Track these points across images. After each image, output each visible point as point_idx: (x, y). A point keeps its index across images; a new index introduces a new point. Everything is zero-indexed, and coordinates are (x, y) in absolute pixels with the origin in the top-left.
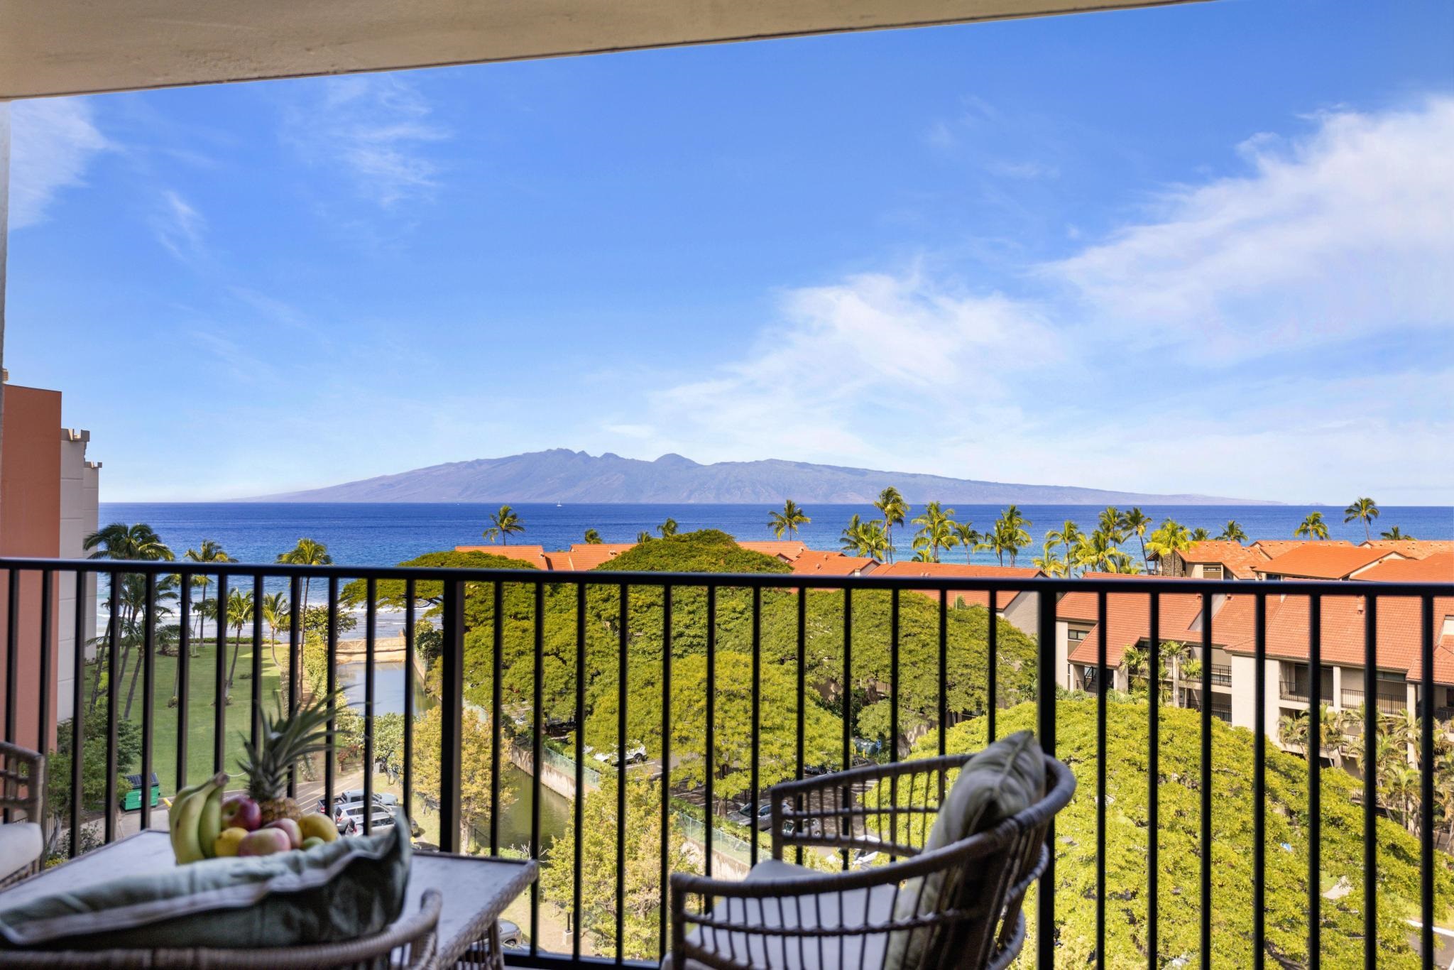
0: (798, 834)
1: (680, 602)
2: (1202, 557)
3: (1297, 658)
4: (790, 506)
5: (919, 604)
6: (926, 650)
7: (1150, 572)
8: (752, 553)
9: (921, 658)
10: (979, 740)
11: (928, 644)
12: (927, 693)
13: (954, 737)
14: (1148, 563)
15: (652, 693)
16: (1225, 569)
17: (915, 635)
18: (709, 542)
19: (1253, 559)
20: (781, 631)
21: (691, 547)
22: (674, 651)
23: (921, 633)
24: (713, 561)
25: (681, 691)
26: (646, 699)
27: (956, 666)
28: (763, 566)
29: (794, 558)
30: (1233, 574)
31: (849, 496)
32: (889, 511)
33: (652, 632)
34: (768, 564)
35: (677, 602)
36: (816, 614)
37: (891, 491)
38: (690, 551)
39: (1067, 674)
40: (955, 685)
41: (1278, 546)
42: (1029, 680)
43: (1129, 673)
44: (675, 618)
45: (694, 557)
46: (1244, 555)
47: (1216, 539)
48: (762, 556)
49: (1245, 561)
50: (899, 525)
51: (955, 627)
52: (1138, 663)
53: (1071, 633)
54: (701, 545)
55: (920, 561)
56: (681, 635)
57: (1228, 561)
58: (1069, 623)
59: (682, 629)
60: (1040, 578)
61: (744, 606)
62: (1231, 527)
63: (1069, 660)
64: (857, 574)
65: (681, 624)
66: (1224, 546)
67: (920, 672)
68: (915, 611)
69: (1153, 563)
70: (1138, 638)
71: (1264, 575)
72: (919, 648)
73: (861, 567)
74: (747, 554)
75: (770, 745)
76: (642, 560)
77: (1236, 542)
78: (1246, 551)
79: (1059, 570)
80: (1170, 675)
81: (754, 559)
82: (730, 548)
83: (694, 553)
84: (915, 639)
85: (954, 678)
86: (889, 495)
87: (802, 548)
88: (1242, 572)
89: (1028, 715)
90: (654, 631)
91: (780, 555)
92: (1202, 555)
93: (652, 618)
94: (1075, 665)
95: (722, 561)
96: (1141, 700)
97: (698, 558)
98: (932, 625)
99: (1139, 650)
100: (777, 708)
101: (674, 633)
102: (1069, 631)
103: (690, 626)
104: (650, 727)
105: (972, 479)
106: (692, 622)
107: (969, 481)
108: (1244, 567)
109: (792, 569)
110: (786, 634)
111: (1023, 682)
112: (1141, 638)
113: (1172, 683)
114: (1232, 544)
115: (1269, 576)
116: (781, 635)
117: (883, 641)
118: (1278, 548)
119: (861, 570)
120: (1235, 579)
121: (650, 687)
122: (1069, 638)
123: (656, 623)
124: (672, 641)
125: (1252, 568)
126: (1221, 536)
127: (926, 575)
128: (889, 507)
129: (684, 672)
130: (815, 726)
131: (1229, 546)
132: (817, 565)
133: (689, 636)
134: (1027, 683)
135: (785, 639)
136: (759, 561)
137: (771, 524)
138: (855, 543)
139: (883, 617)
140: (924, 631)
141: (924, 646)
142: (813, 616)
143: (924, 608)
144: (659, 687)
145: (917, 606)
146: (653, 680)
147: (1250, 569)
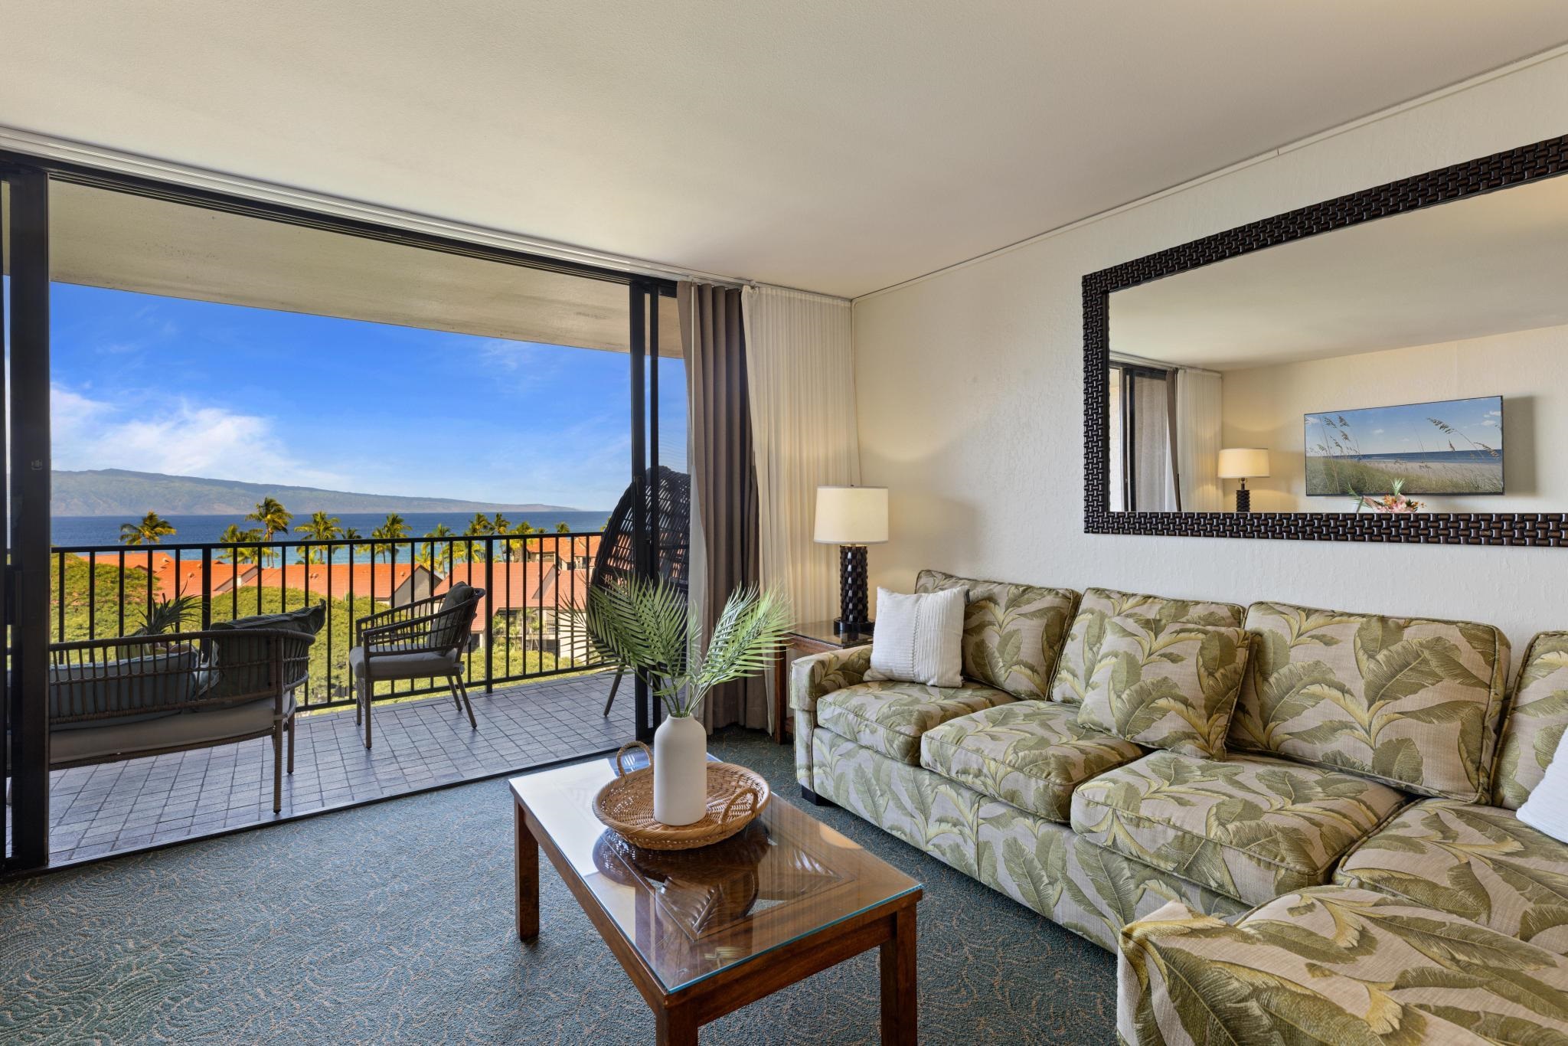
81: (107, 573)
86: (269, 506)
91: (139, 566)
105: (353, 492)
107: (350, 493)
128: (269, 517)
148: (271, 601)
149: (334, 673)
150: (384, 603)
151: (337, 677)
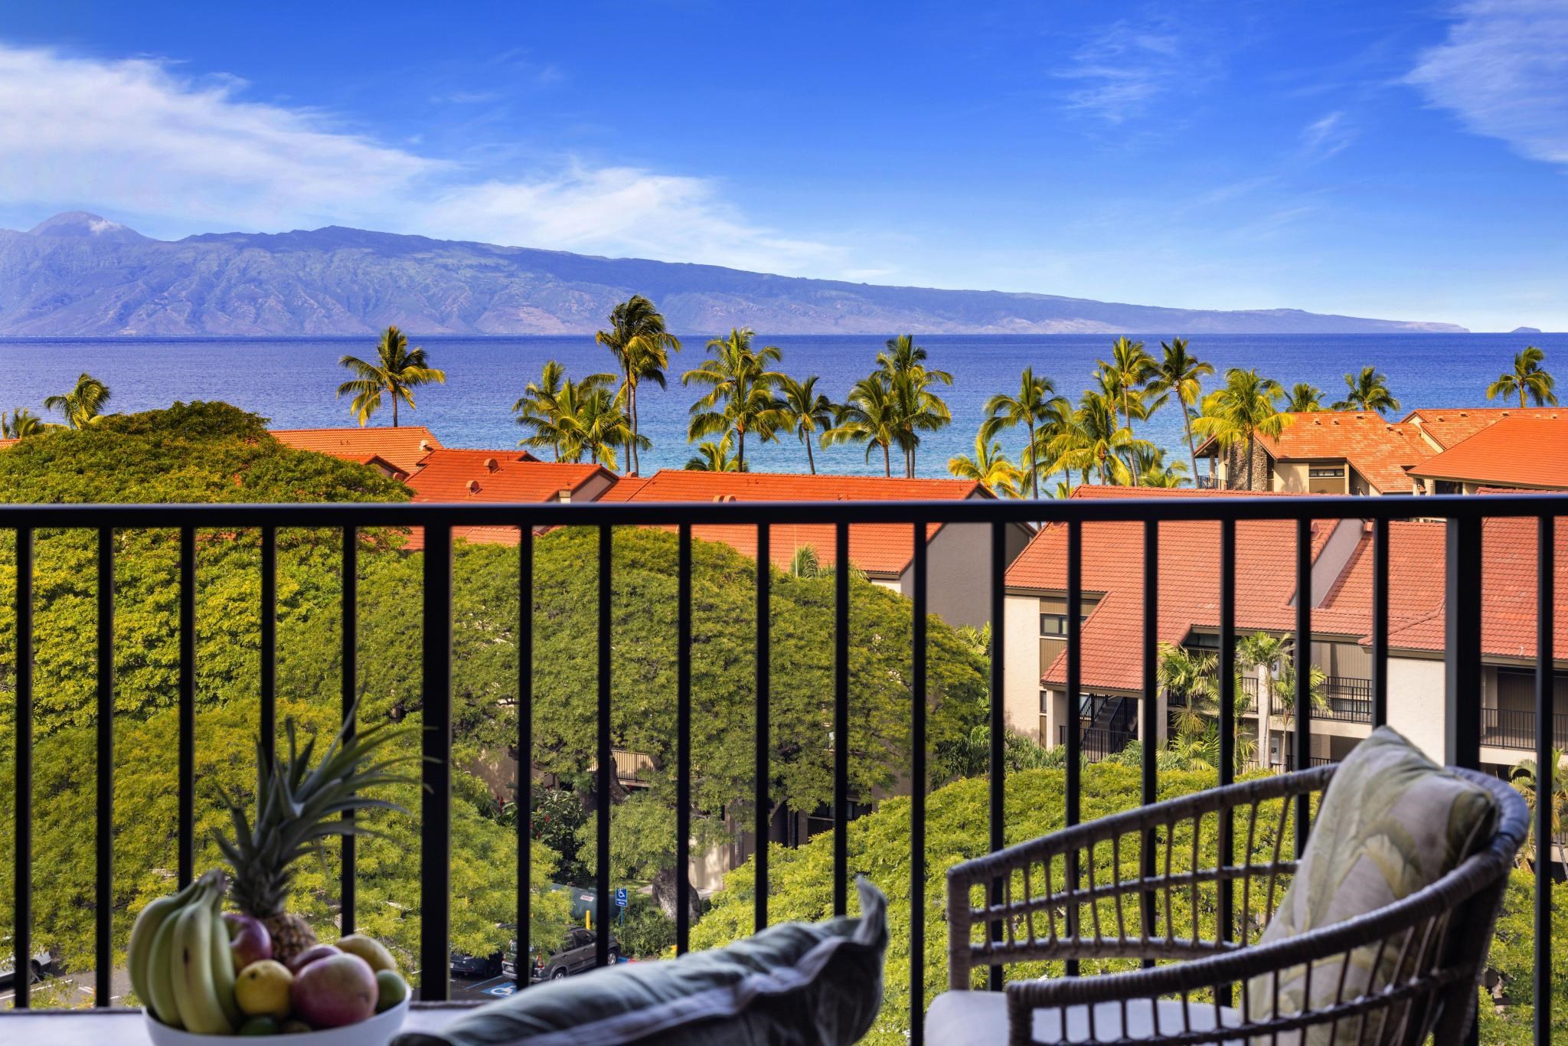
0: (995, 945)
1: (133, 582)
2: (1306, 448)
3: (1502, 656)
4: (394, 341)
5: (715, 567)
6: (733, 671)
7: (1201, 481)
8: (312, 457)
9: (723, 691)
10: (867, 869)
11: (736, 660)
12: (736, 772)
13: (811, 865)
14: (1199, 462)
15: (73, 808)
16: (1352, 471)
17: (708, 640)
18: (202, 433)
19: (1408, 450)
20: (392, 643)
21: (158, 445)
22: (119, 704)
23: (721, 634)
24: (216, 478)
25: (151, 798)
26: (56, 823)
27: (801, 707)
28: (341, 490)
29: (412, 469)
30: (1367, 484)
31: (522, 315)
32: (634, 352)
33: (62, 659)
34: (353, 484)
35: (125, 583)
36: (475, 598)
37: (638, 306)
38: (156, 456)
39: (1038, 713)
40: (799, 750)
41: (1457, 421)
42: (960, 730)
43: (1169, 704)
44: (120, 621)
45: (166, 470)
46: (1390, 441)
47: (1336, 407)
48: (338, 465)
49: (1392, 454)
50: (655, 384)
51: (797, 619)
52: (1189, 681)
53: (1047, 622)
54: (181, 442)
55: (704, 468)
56: (140, 662)
57: (1359, 456)
58: (1043, 599)
59: (140, 649)
60: (978, 499)
61: (296, 587)
62: (1368, 382)
63: (1043, 682)
64: (565, 501)
65: (138, 637)
66: (1351, 423)
67: (720, 724)
68: (708, 584)
69: (1207, 462)
70: (1186, 627)
71: (1429, 484)
72: (717, 670)
73: (572, 487)
74: (300, 461)
75: (375, 915)
76: (30, 479)
77: (1373, 414)
78: (1393, 434)
79: (1012, 484)
80: (1252, 704)
81: (319, 473)
82: (255, 446)
83: (166, 461)
84: (709, 648)
85: (798, 734)
87: (423, 443)
88: (1386, 478)
89: (971, 806)
90: (67, 656)
91: (377, 460)
92: (1305, 442)
93: (62, 624)
94: (1055, 692)
95: (238, 478)
96: (1194, 762)
97: (174, 473)
98: (745, 616)
99: (1191, 653)
100: (390, 826)
101: (118, 660)
102: (1043, 617)
103: (159, 639)
104: (71, 892)
106: (164, 631)
108: (1390, 468)
109: (410, 493)
110: (404, 650)
111: (948, 735)
112: (1192, 627)
113: (1255, 722)
114: (1365, 418)
115: (1441, 485)
116: (391, 652)
117: (634, 655)
118: (1456, 425)
119: (574, 492)
120: (1374, 494)
121: (67, 794)
122: (1042, 632)
123: (69, 636)
124: (115, 677)
125: (1406, 468)
126: (1346, 400)
127: (726, 500)
128: (633, 343)
129: (156, 751)
130: (481, 863)
131: (1360, 423)
132: (469, 484)
133: (157, 664)
134: (958, 736)
135: (403, 661)
136: (329, 478)
137: (346, 388)
138: (554, 431)
139: (634, 600)
140: (729, 630)
141: (728, 664)
142: (468, 605)
143: (728, 577)
144: (89, 792)
145: (710, 572)
146: (74, 776)
147: (1401, 471)
148: (634, 564)
149: (775, 769)
150: (889, 586)
151: (779, 782)
